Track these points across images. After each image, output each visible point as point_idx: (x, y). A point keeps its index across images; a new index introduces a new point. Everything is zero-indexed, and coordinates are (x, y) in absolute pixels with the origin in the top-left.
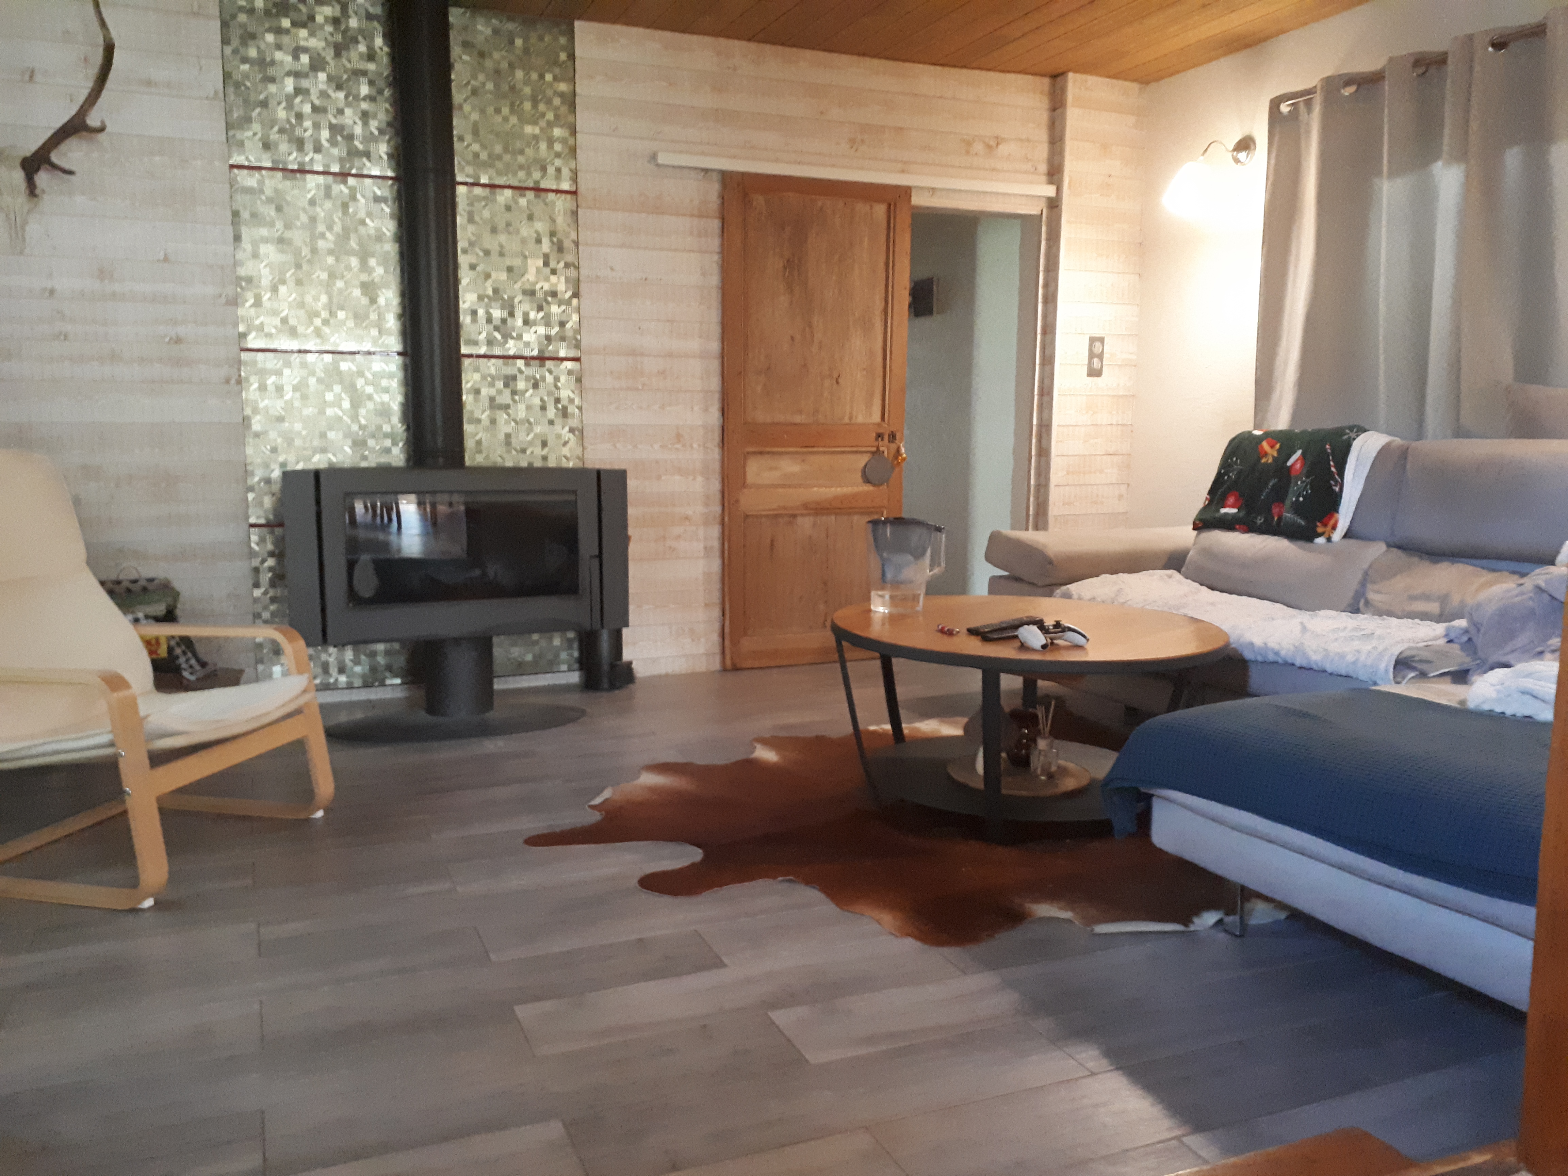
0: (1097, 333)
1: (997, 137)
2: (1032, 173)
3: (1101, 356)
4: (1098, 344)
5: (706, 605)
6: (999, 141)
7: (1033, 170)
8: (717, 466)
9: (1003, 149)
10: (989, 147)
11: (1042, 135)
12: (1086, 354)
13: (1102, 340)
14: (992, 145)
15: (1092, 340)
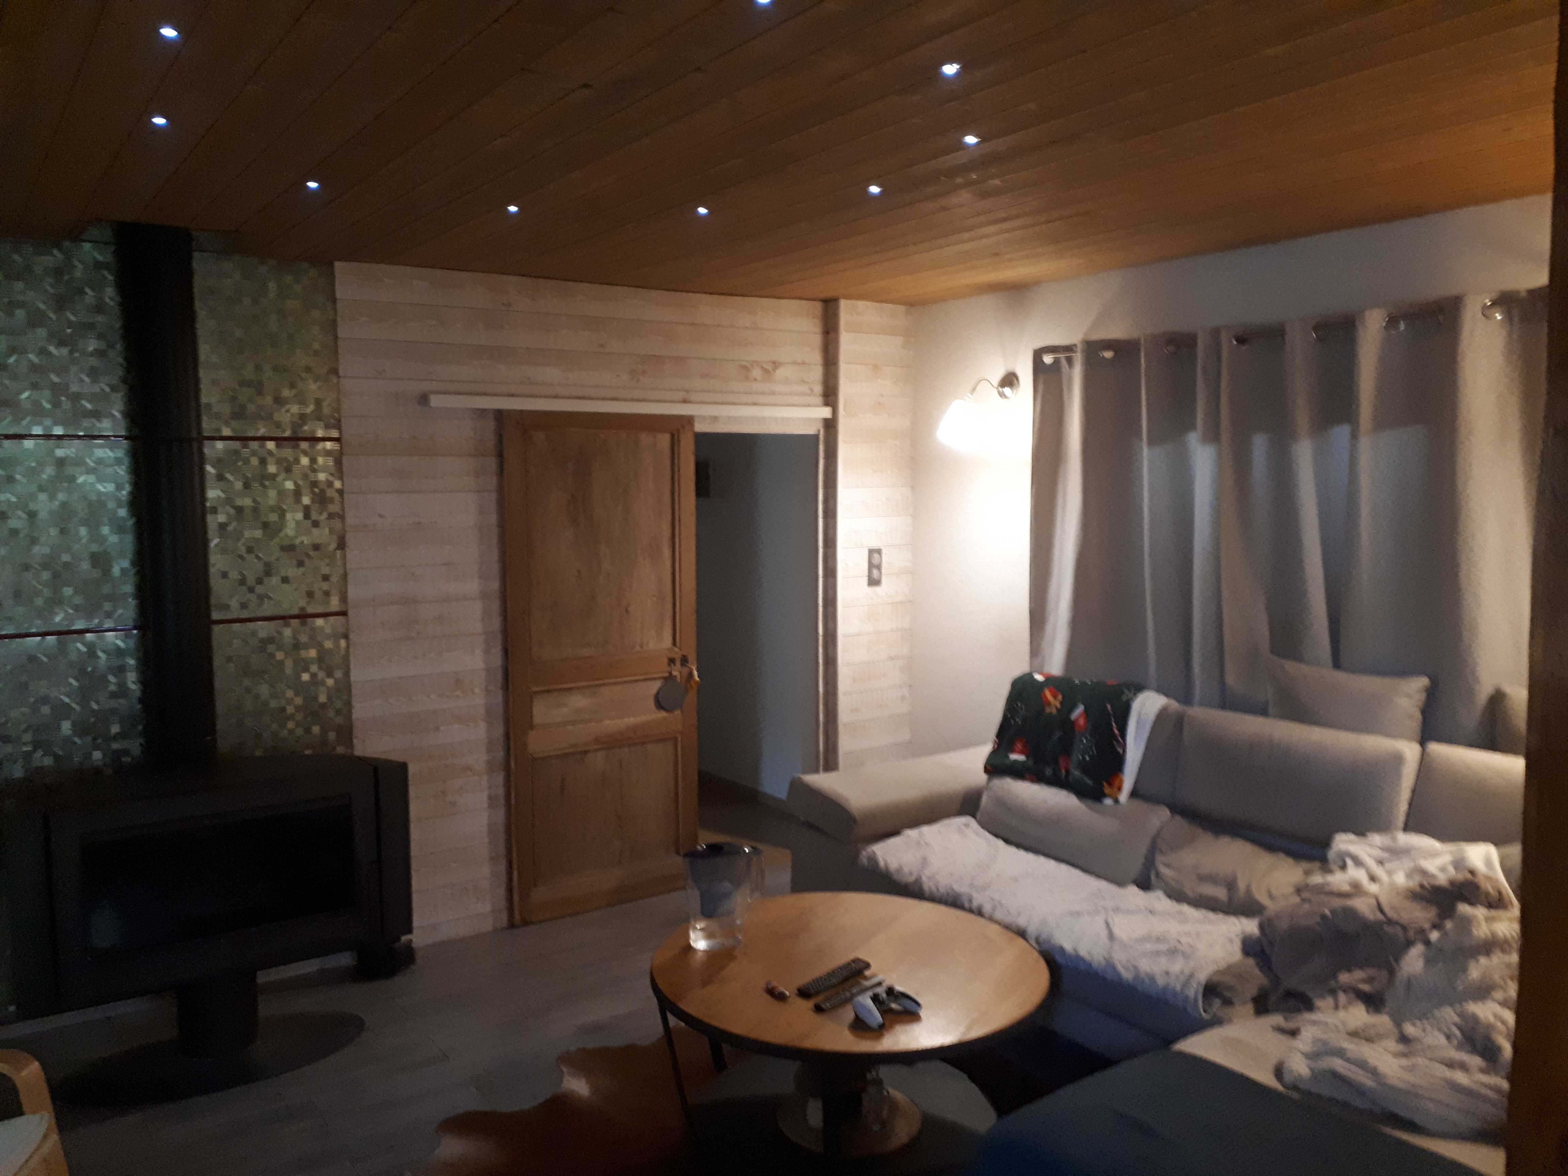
0: (875, 545)
1: (774, 363)
2: (809, 395)
3: (879, 567)
4: (876, 555)
5: (492, 859)
6: (776, 365)
7: (809, 392)
8: (500, 709)
9: (780, 373)
10: (766, 371)
11: (815, 358)
12: (866, 565)
13: (879, 551)
14: (770, 369)
15: (871, 552)
